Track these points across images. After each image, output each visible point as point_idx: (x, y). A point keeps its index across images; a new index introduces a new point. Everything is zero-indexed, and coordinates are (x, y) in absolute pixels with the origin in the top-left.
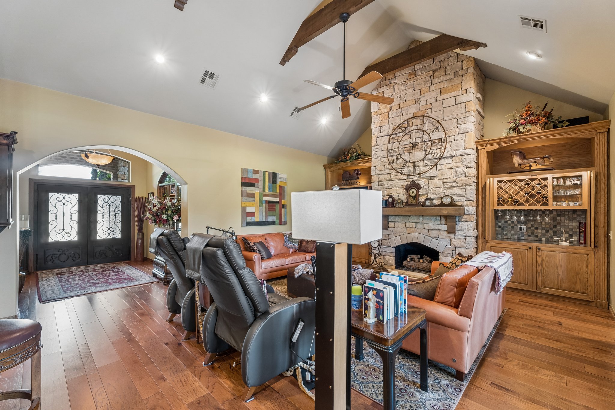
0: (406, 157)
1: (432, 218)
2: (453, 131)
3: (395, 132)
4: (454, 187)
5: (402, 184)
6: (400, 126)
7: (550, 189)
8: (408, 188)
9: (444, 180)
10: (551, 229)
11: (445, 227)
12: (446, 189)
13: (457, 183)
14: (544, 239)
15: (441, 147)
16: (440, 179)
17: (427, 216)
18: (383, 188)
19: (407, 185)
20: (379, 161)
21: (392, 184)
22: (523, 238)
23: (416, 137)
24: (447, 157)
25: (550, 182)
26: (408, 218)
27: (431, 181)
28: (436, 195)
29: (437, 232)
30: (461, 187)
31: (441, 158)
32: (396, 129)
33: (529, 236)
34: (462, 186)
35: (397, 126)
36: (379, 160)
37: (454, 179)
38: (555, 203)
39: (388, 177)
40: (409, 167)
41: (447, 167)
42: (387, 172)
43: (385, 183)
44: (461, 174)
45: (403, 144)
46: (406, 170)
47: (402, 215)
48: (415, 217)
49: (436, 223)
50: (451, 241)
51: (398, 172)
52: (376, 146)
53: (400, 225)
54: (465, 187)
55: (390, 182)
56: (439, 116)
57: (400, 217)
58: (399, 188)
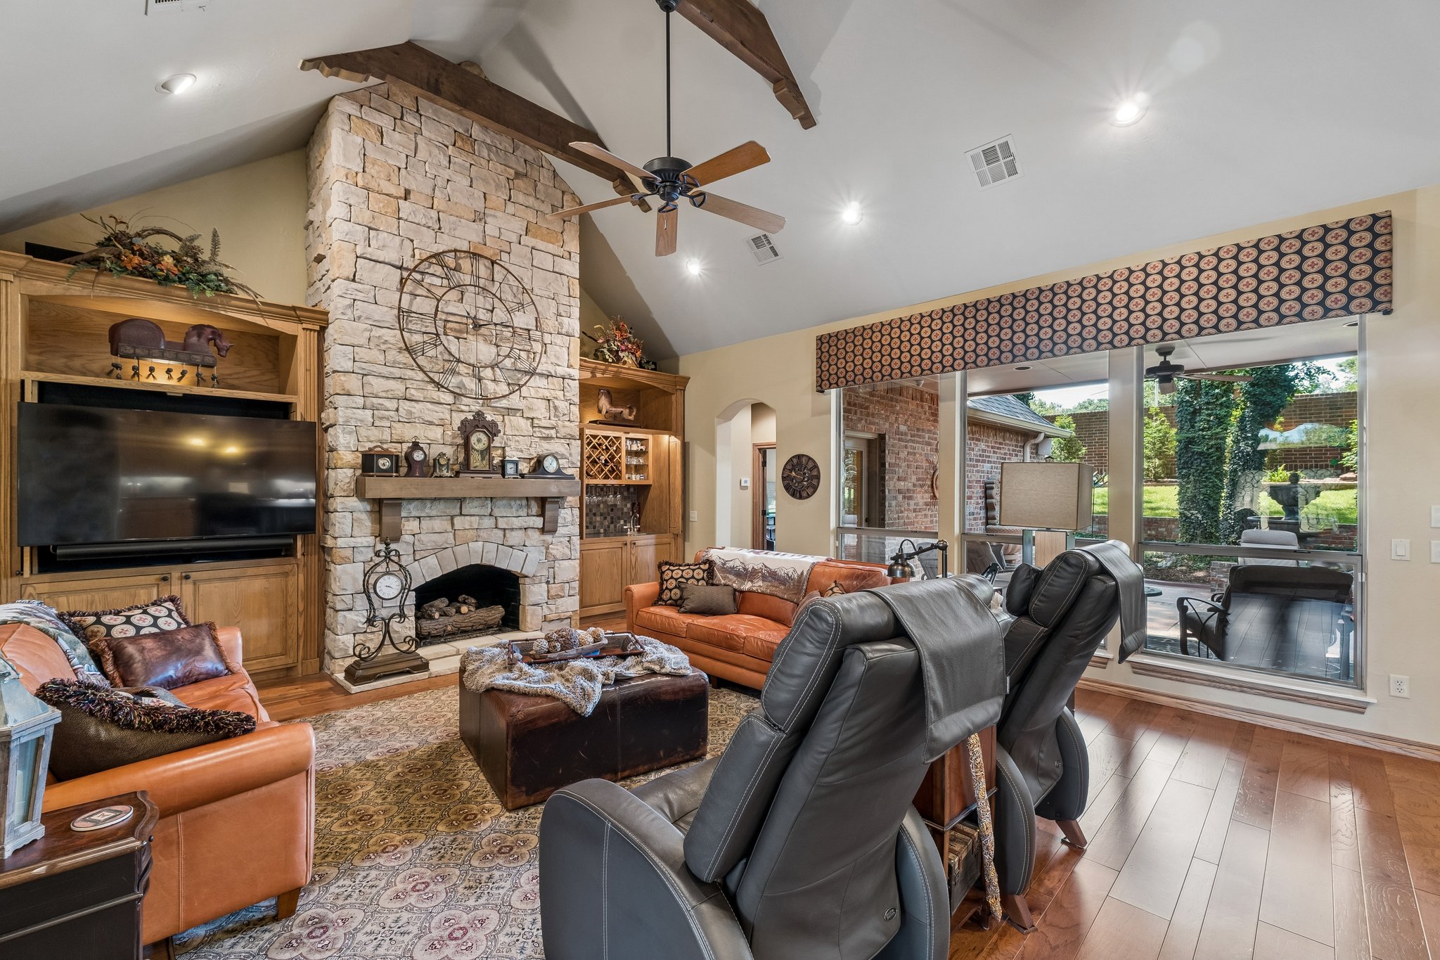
0: (454, 345)
1: (513, 503)
2: (550, 323)
3: (421, 268)
4: (552, 438)
5: (442, 416)
6: (437, 258)
7: (623, 453)
8: (467, 429)
9: (536, 421)
10: (609, 514)
11: (539, 522)
12: (537, 440)
13: (557, 432)
14: (602, 531)
15: (529, 348)
16: (528, 418)
17: (502, 498)
18: (381, 418)
19: (464, 423)
20: (367, 334)
21: (413, 410)
23: (474, 304)
24: (541, 375)
25: (625, 445)
26: (459, 505)
27: (510, 420)
28: (522, 451)
29: (521, 533)
30: (563, 441)
31: (532, 373)
32: (426, 260)
34: (564, 438)
35: (428, 254)
36: (366, 330)
37: (553, 422)
38: (628, 476)
39: (398, 387)
40: (459, 374)
41: (540, 395)
42: (397, 372)
43: (388, 404)
44: (564, 415)
45: (446, 310)
46: (453, 382)
47: (440, 499)
48: (476, 503)
49: (521, 513)
50: (547, 548)
51: (432, 381)
52: (354, 280)
53: (439, 524)
54: (568, 441)
55: (405, 405)
56: (526, 280)
57: (436, 503)
58: (431, 423)
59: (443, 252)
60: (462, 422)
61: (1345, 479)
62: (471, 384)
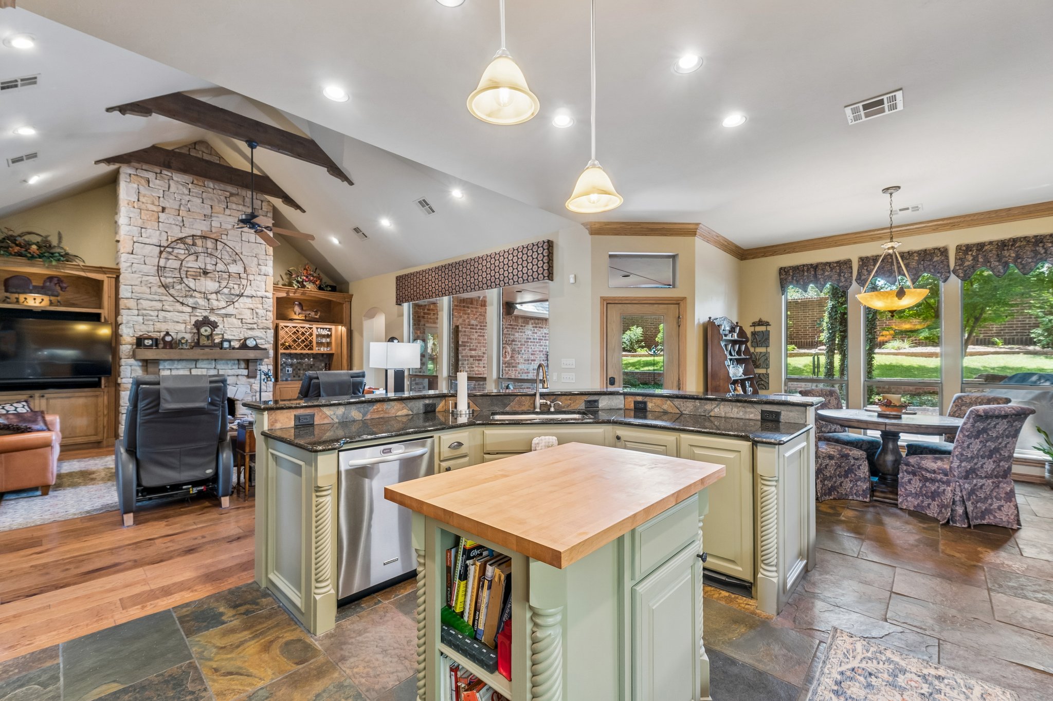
0: (191, 282)
1: (229, 362)
2: (253, 269)
3: (172, 245)
4: (254, 329)
5: (184, 318)
6: (182, 240)
7: (314, 336)
8: (198, 325)
9: (243, 320)
11: (245, 372)
12: (245, 330)
13: (258, 326)
15: (239, 283)
16: (239, 319)
17: (222, 360)
18: (148, 320)
19: (197, 322)
20: (140, 280)
21: (167, 316)
22: (289, 379)
23: (204, 262)
24: (247, 296)
25: (315, 332)
26: (194, 363)
27: (227, 320)
28: (234, 336)
29: (235, 378)
30: (262, 330)
31: (241, 295)
32: (174, 241)
33: (294, 377)
34: (263, 329)
35: (176, 239)
36: (139, 277)
37: (255, 320)
38: (317, 348)
39: (158, 305)
40: (195, 297)
41: (247, 307)
42: (157, 297)
43: (152, 313)
44: (262, 317)
45: (187, 266)
46: (190, 301)
47: (183, 360)
48: (205, 362)
49: (234, 367)
50: (251, 386)
51: (178, 301)
52: (132, 253)
54: (265, 330)
55: (162, 314)
56: (237, 248)
57: (181, 362)
58: (178, 322)
59: (184, 238)
60: (195, 322)
61: (820, 350)
62: (202, 302)
